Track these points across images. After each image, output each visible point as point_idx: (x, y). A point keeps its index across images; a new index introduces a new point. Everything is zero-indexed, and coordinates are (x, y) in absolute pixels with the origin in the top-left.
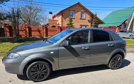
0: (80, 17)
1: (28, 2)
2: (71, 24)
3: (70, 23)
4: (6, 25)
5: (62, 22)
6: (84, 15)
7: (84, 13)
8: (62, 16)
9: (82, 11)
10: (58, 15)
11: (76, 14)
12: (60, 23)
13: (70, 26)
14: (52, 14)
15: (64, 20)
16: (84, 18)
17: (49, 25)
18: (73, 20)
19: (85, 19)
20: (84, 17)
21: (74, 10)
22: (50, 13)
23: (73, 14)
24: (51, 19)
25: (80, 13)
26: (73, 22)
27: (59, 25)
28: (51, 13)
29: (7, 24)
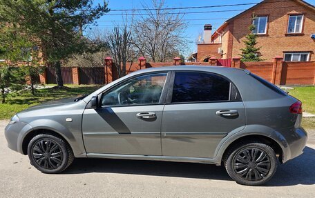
0: (285, 31)
1: (154, 12)
2: (250, 51)
3: (248, 48)
4: (108, 63)
5: (230, 46)
6: (298, 22)
7: (299, 19)
8: (232, 31)
9: (294, 12)
10: (222, 30)
11: (272, 24)
12: (225, 51)
13: (248, 55)
14: (211, 29)
15: (235, 42)
16: (300, 32)
17: (198, 57)
18: (257, 40)
19: (302, 35)
20: (298, 29)
21: (266, 13)
22: (205, 29)
23: (263, 23)
24: (208, 41)
25: (285, 18)
26: (256, 47)
27: (222, 55)
28: (208, 28)
29: (108, 60)
